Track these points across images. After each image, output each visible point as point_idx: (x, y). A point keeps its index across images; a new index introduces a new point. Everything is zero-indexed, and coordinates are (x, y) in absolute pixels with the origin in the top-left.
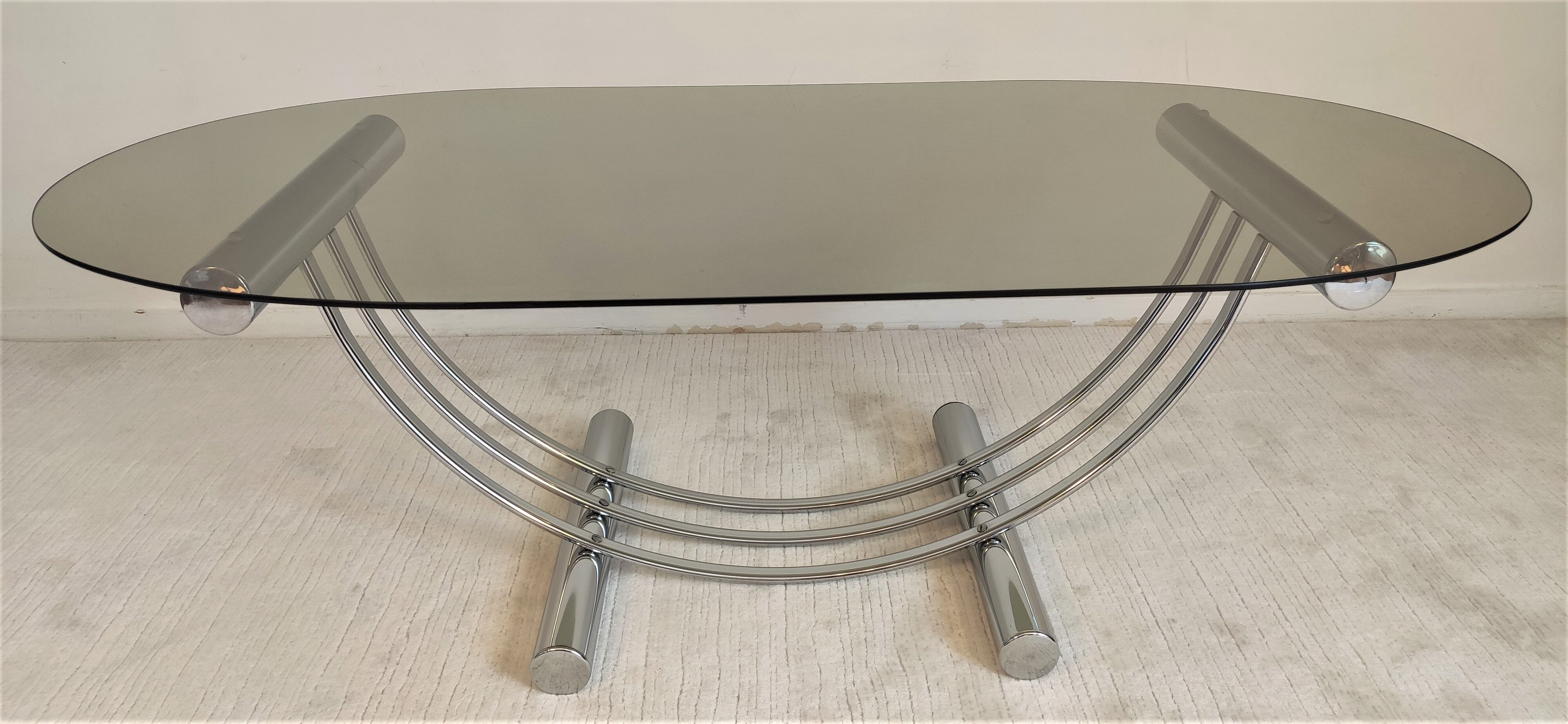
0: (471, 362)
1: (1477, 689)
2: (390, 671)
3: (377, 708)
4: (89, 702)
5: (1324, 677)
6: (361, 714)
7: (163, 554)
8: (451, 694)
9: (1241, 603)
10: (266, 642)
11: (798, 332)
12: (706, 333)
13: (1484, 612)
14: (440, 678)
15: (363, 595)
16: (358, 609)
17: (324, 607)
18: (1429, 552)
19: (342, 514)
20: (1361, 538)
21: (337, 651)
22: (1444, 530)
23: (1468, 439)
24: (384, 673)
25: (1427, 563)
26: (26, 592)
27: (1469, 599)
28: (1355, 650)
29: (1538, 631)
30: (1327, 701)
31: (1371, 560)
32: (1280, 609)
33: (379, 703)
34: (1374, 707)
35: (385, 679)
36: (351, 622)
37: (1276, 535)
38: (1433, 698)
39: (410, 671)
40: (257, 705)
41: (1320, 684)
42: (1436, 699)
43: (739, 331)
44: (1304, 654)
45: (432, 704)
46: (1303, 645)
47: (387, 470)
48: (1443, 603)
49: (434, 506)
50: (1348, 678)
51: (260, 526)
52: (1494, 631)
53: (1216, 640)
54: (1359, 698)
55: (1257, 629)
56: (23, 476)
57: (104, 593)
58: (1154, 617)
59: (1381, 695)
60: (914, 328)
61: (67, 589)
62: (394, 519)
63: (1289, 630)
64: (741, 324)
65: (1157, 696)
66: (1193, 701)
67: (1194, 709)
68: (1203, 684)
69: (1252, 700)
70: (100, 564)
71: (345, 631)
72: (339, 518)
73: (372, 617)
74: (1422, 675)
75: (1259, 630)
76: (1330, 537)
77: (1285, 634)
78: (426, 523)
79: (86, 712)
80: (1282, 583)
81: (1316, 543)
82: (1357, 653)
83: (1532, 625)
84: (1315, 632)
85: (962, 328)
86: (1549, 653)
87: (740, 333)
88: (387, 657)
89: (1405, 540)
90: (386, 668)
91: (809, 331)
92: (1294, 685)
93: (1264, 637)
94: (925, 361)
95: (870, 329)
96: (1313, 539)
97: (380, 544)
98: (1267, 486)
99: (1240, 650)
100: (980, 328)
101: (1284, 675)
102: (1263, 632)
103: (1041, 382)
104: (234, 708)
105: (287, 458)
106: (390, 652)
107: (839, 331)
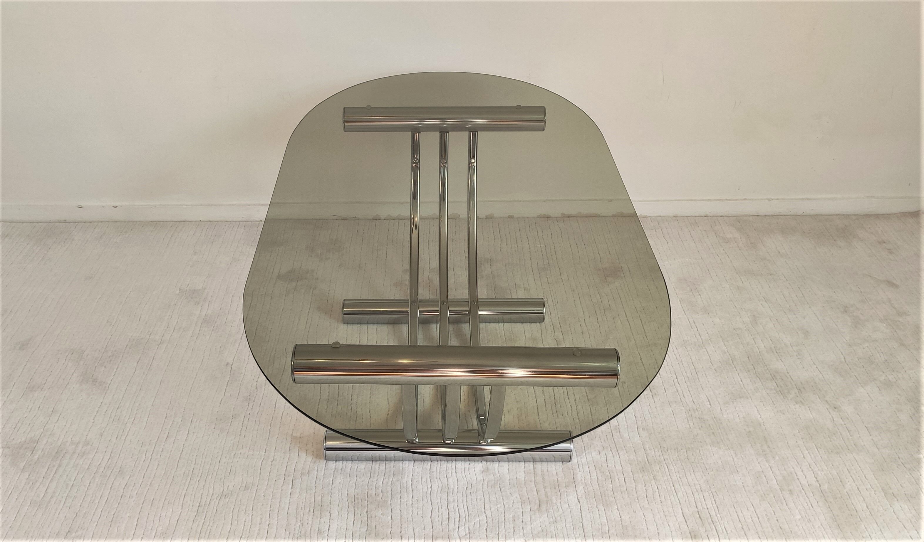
1: (761, 417)
2: (251, 404)
3: (248, 421)
5: (690, 411)
12: (395, 219)
13: (776, 381)
15: (231, 368)
16: (229, 375)
17: (214, 374)
18: (758, 350)
19: (213, 326)
20: (726, 343)
21: (224, 395)
22: (769, 339)
23: (798, 288)
25: (755, 356)
26: (64, 366)
27: (771, 374)
29: (799, 391)
30: (688, 422)
31: (728, 354)
32: (677, 378)
34: (709, 425)
35: (249, 408)
36: (228, 381)
39: (260, 404)
41: (687, 414)
42: (740, 422)
44: (683, 400)
46: (684, 396)
48: (757, 376)
50: (701, 412)
51: (173, 332)
52: (778, 390)
54: (704, 421)
57: (104, 366)
59: (714, 420)
60: (511, 217)
61: (85, 364)
62: (239, 329)
63: (679, 389)
66: (626, 421)
68: (632, 414)
69: (653, 421)
71: (226, 385)
72: (212, 328)
73: (237, 379)
74: (736, 411)
76: (710, 342)
77: (676, 390)
78: (256, 330)
80: (681, 365)
81: (703, 345)
82: (709, 400)
83: (797, 388)
84: (690, 390)
85: (538, 217)
86: (801, 402)
88: (248, 397)
89: (748, 344)
91: (452, 219)
92: (674, 415)
93: (666, 392)
94: (516, 239)
95: (487, 217)
96: (702, 342)
97: (235, 342)
98: (686, 314)
99: (653, 398)
100: (549, 217)
101: (671, 410)
105: (178, 295)
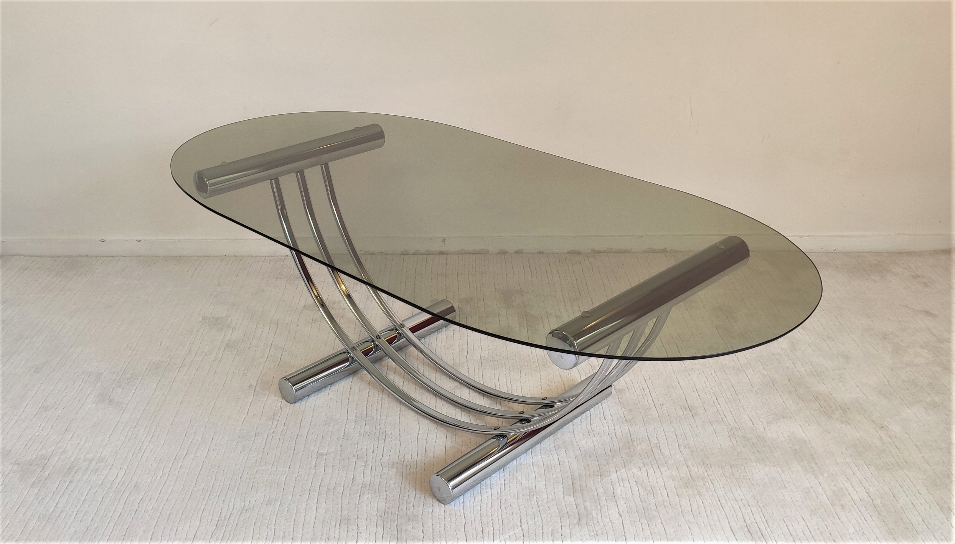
0: (292, 271)
1: (806, 436)
2: (275, 423)
3: (272, 439)
4: (129, 437)
5: (732, 430)
6: (264, 442)
7: (148, 369)
8: (307, 434)
9: (698, 397)
10: (211, 410)
11: (475, 254)
12: (423, 254)
13: (819, 402)
14: (300, 426)
15: (255, 389)
16: (253, 395)
17: (236, 394)
18: (799, 374)
19: (237, 350)
20: (765, 367)
21: (247, 415)
22: (809, 363)
23: (835, 318)
24: (272, 424)
25: (796, 379)
26: (81, 387)
27: (814, 396)
28: (750, 418)
29: (844, 411)
30: (731, 440)
31: (768, 377)
32: (717, 399)
33: (272, 437)
34: (753, 443)
35: (273, 427)
36: (252, 402)
37: (722, 365)
38: (784, 439)
39: (285, 423)
40: (213, 437)
41: (729, 433)
42: (785, 440)
43: (441, 253)
44: (724, 419)
45: (298, 438)
46: (725, 416)
47: (256, 328)
48: (800, 398)
49: (284, 347)
50: (743, 430)
51: (195, 356)
52: (822, 411)
53: (682, 413)
54: (747, 439)
55: (703, 408)
56: (60, 330)
57: (122, 388)
58: (654, 402)
59: (758, 438)
60: (541, 253)
61: (102, 385)
62: (264, 353)
63: (719, 409)
64: (442, 249)
65: (649, 437)
66: (666, 439)
67: (667, 442)
68: (672, 432)
69: (695, 439)
70: (116, 374)
71: (249, 405)
72: (235, 352)
73: (262, 399)
74: (780, 430)
75: (704, 409)
76: (749, 366)
77: (717, 410)
78: (281, 355)
79: (129, 440)
80: (720, 387)
81: (741, 369)
82: (751, 419)
83: (842, 408)
84: (732, 410)
85: (568, 253)
86: (846, 421)
87: (442, 254)
88: (272, 417)
89: (788, 368)
90: (273, 422)
91: (481, 254)
92: (716, 433)
93: (706, 412)
94: (546, 272)
95: (516, 252)
96: (741, 367)
97: (259, 366)
98: (723, 340)
99: (693, 418)
100: (578, 253)
101: (712, 428)
102: (706, 409)
103: (610, 284)
104: (202, 439)
105: (201, 322)
106: (273, 415)
107: (498, 253)
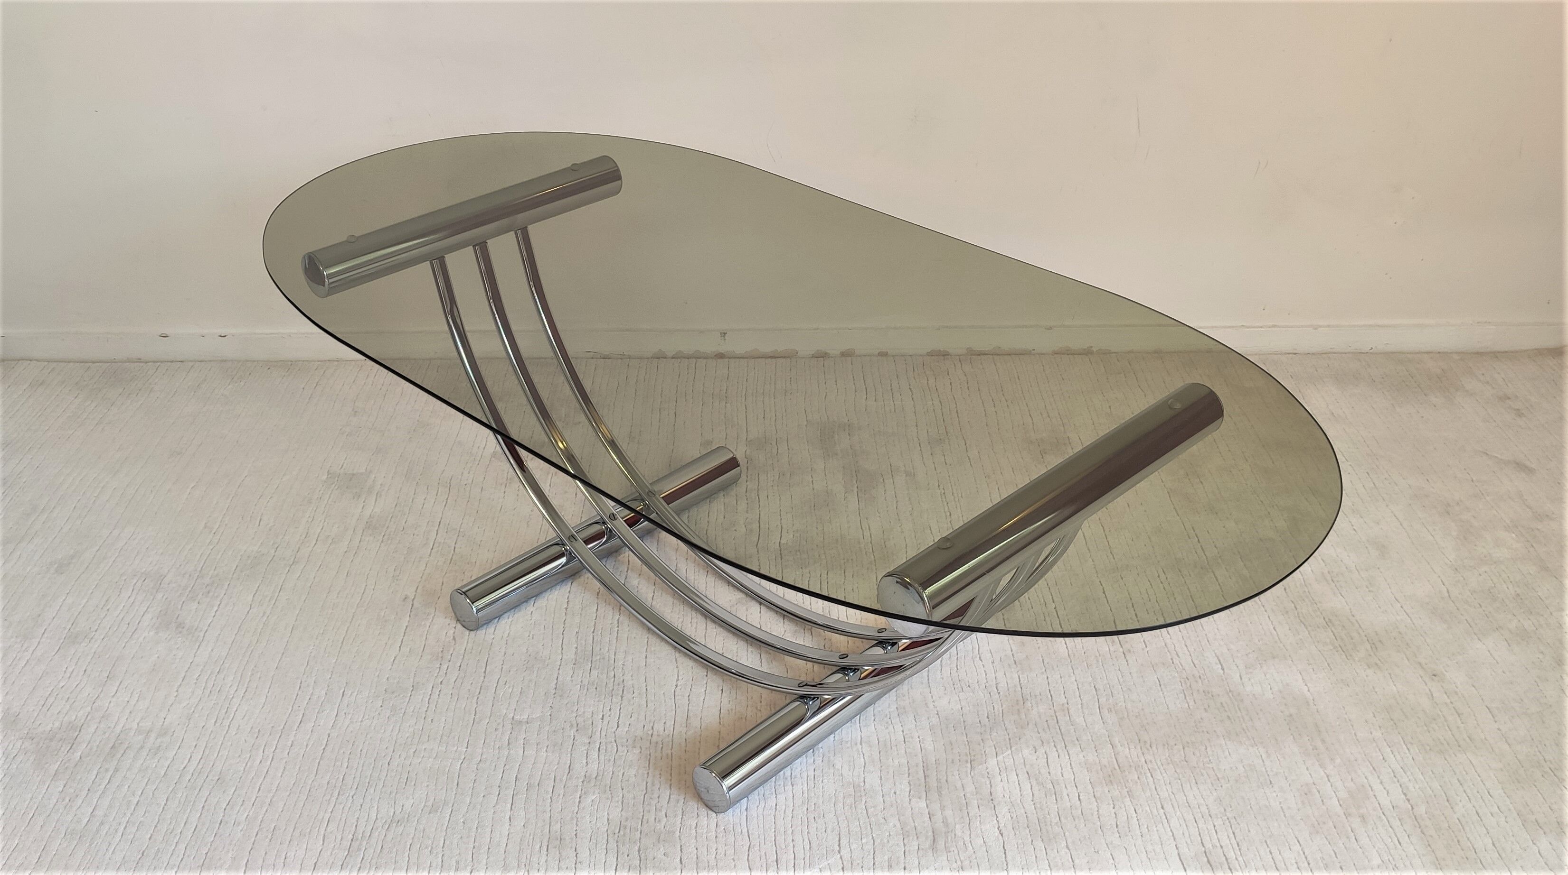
1: (1309, 691)
2: (444, 667)
3: (439, 695)
4: (209, 690)
5: (1188, 679)
6: (427, 699)
7: (239, 568)
8: (495, 686)
9: (1134, 617)
10: (341, 642)
11: (777, 358)
12: (691, 358)
13: (1333, 629)
14: (485, 672)
15: (413, 605)
16: (410, 616)
17: (382, 614)
19: (383, 534)
20: (1247, 563)
21: (400, 650)
23: (1367, 475)
24: (440, 668)
26: (132, 599)
27: (1324, 618)
28: (1218, 658)
29: (1373, 645)
30: (1185, 698)
33: (440, 691)
34: (1222, 703)
35: (441, 673)
36: (407, 627)
38: (1272, 696)
39: (460, 666)
40: (344, 692)
41: (1183, 685)
42: (1274, 698)
43: (722, 356)
44: (1176, 661)
45: (481, 693)
46: (1177, 654)
47: (414, 495)
48: (1301, 621)
49: (460, 528)
50: (1206, 680)
51: (316, 544)
52: (1337, 645)
54: (1213, 696)
55: (1142, 641)
56: (96, 497)
57: (198, 601)
59: (1230, 695)
60: (883, 355)
61: (165, 597)
62: (427, 540)
63: (1169, 642)
64: (723, 349)
65: (1052, 693)
66: (1080, 697)
67: (1080, 703)
69: (1126, 697)
70: (187, 576)
71: (403, 634)
72: (381, 537)
73: (423, 623)
74: (1267, 679)
75: (1144, 641)
76: (1218, 562)
77: (1164, 645)
78: (457, 542)
79: (208, 697)
81: (1206, 568)
82: (1219, 661)
83: (1370, 640)
85: (928, 355)
86: (1376, 664)
88: (440, 655)
90: (441, 664)
91: (786, 357)
92: (1162, 686)
93: (1146, 647)
94: (892, 390)
95: (844, 355)
96: (1204, 563)
97: (419, 562)
98: (1178, 515)
99: (1125, 657)
100: (945, 355)
101: (1156, 677)
102: (1147, 643)
104: (326, 694)
105: (325, 482)
106: (442, 652)
107: (815, 357)
